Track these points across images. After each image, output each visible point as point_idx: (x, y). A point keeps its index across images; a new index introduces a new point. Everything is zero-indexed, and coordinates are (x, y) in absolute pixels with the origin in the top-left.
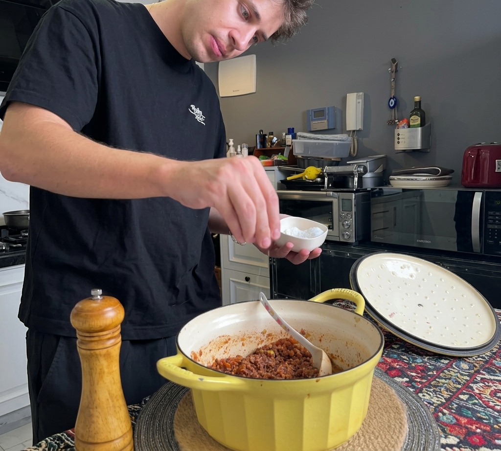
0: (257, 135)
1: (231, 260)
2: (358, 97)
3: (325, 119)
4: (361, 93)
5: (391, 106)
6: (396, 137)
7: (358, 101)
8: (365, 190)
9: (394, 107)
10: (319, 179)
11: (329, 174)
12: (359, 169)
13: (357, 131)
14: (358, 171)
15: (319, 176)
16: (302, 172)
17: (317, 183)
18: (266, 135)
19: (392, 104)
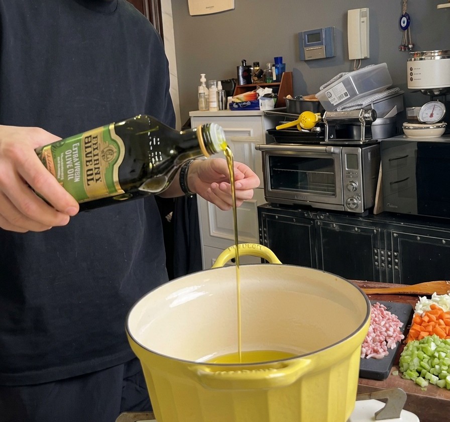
0: (238, 68)
1: (212, 234)
2: (362, 15)
3: (322, 44)
4: (365, 10)
5: (403, 25)
6: (409, 72)
7: (363, 19)
8: (376, 142)
9: (406, 28)
10: (318, 129)
11: (329, 122)
12: (367, 115)
13: (362, 59)
14: (365, 118)
15: (317, 125)
16: (296, 119)
17: (315, 133)
18: (251, 67)
19: (404, 23)
